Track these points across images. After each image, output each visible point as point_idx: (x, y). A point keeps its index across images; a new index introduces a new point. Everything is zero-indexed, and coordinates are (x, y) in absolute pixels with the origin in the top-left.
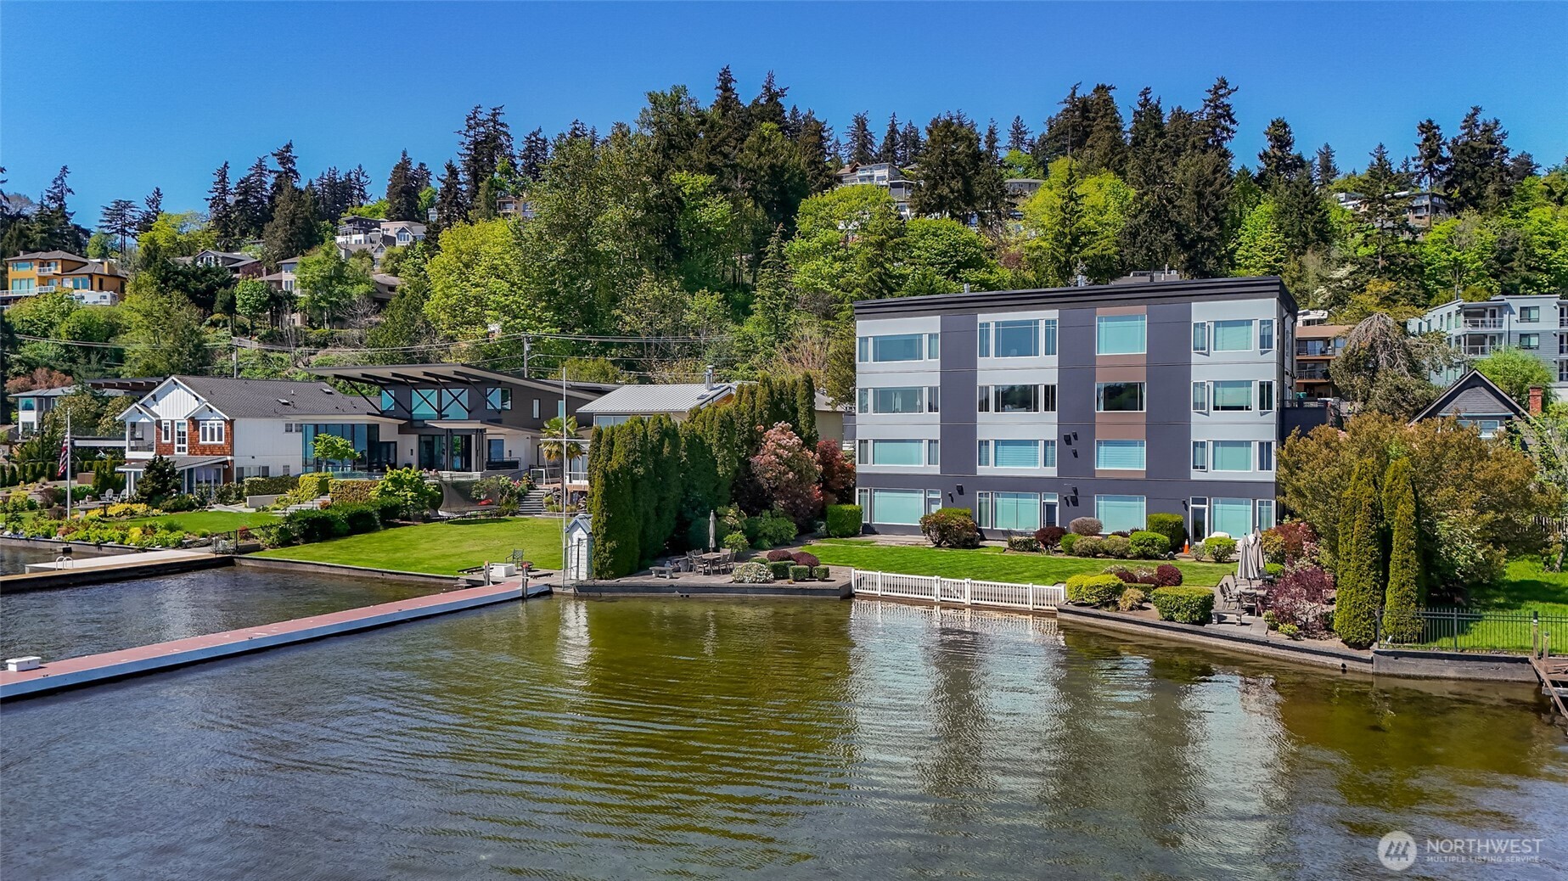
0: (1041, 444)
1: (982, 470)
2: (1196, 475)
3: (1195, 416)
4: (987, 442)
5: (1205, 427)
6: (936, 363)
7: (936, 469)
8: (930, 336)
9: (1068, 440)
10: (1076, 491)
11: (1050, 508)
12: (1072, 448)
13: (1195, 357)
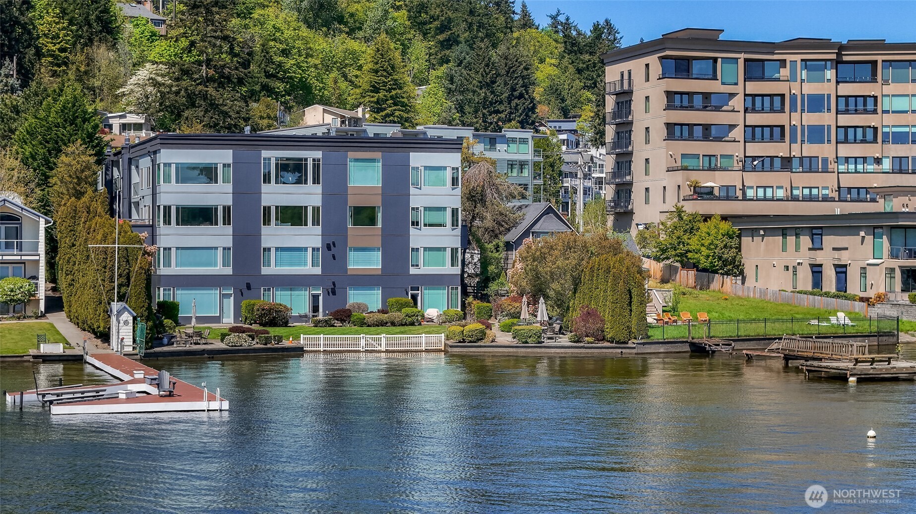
0: (310, 251)
1: (265, 271)
2: (413, 271)
3: (413, 231)
4: (269, 249)
5: (419, 238)
6: (229, 187)
7: (229, 271)
8: (224, 165)
9: (329, 247)
10: (334, 284)
11: (315, 298)
12: (331, 253)
13: (412, 190)
